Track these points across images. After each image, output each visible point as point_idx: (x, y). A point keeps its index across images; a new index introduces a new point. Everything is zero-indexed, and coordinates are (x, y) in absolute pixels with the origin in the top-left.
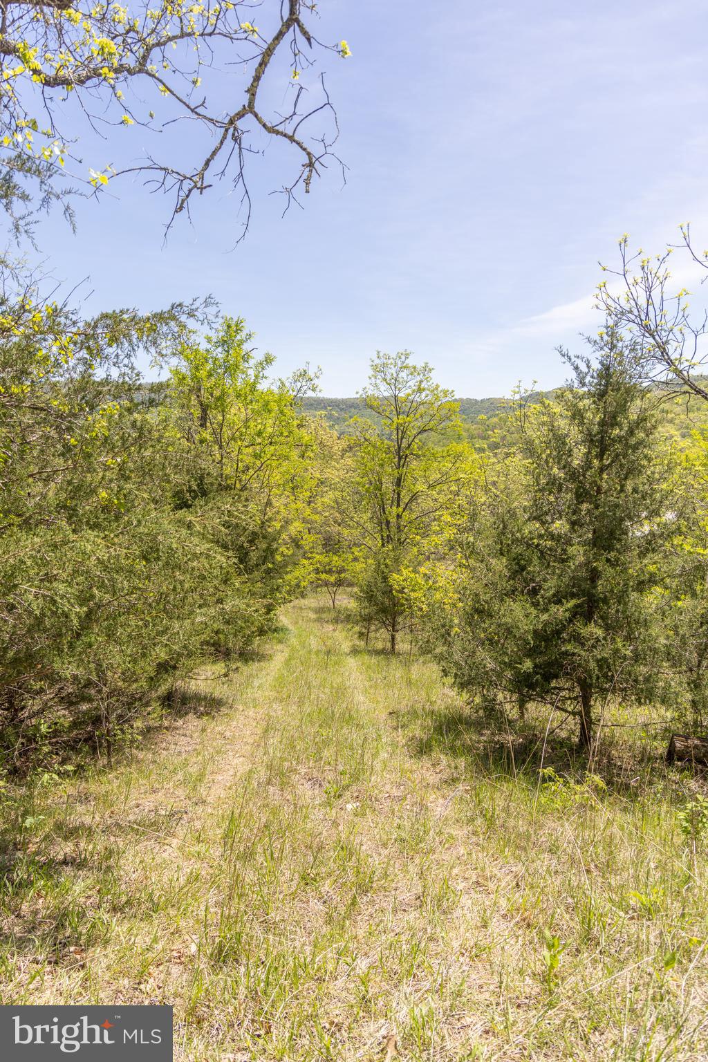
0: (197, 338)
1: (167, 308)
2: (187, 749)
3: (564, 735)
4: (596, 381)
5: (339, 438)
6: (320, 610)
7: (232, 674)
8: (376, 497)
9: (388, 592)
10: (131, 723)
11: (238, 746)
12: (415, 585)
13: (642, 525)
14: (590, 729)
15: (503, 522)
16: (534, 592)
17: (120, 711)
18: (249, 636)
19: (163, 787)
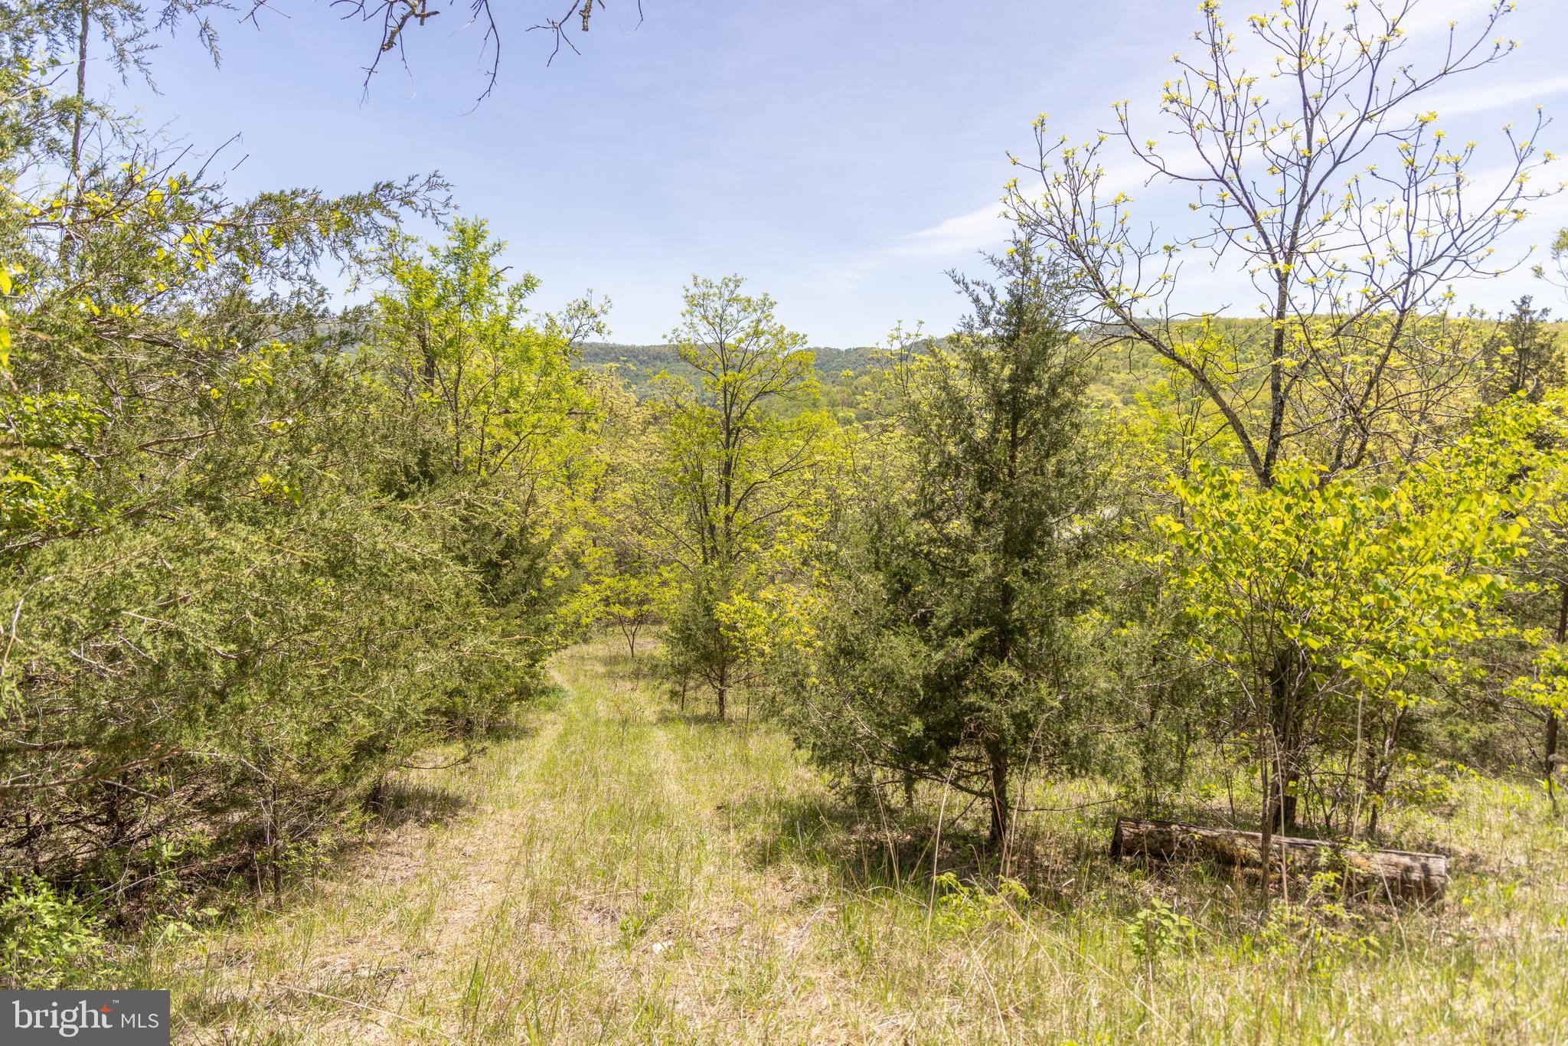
0: (417, 249)
1: (367, 190)
2: (404, 874)
3: (968, 826)
4: (1004, 318)
5: (638, 405)
6: (612, 661)
7: (475, 760)
8: (694, 489)
9: (713, 629)
10: (314, 837)
11: (486, 867)
12: (752, 620)
13: (1071, 521)
14: (1006, 816)
15: (878, 521)
16: (923, 621)
17: (294, 820)
18: (501, 700)
19: (365, 935)
